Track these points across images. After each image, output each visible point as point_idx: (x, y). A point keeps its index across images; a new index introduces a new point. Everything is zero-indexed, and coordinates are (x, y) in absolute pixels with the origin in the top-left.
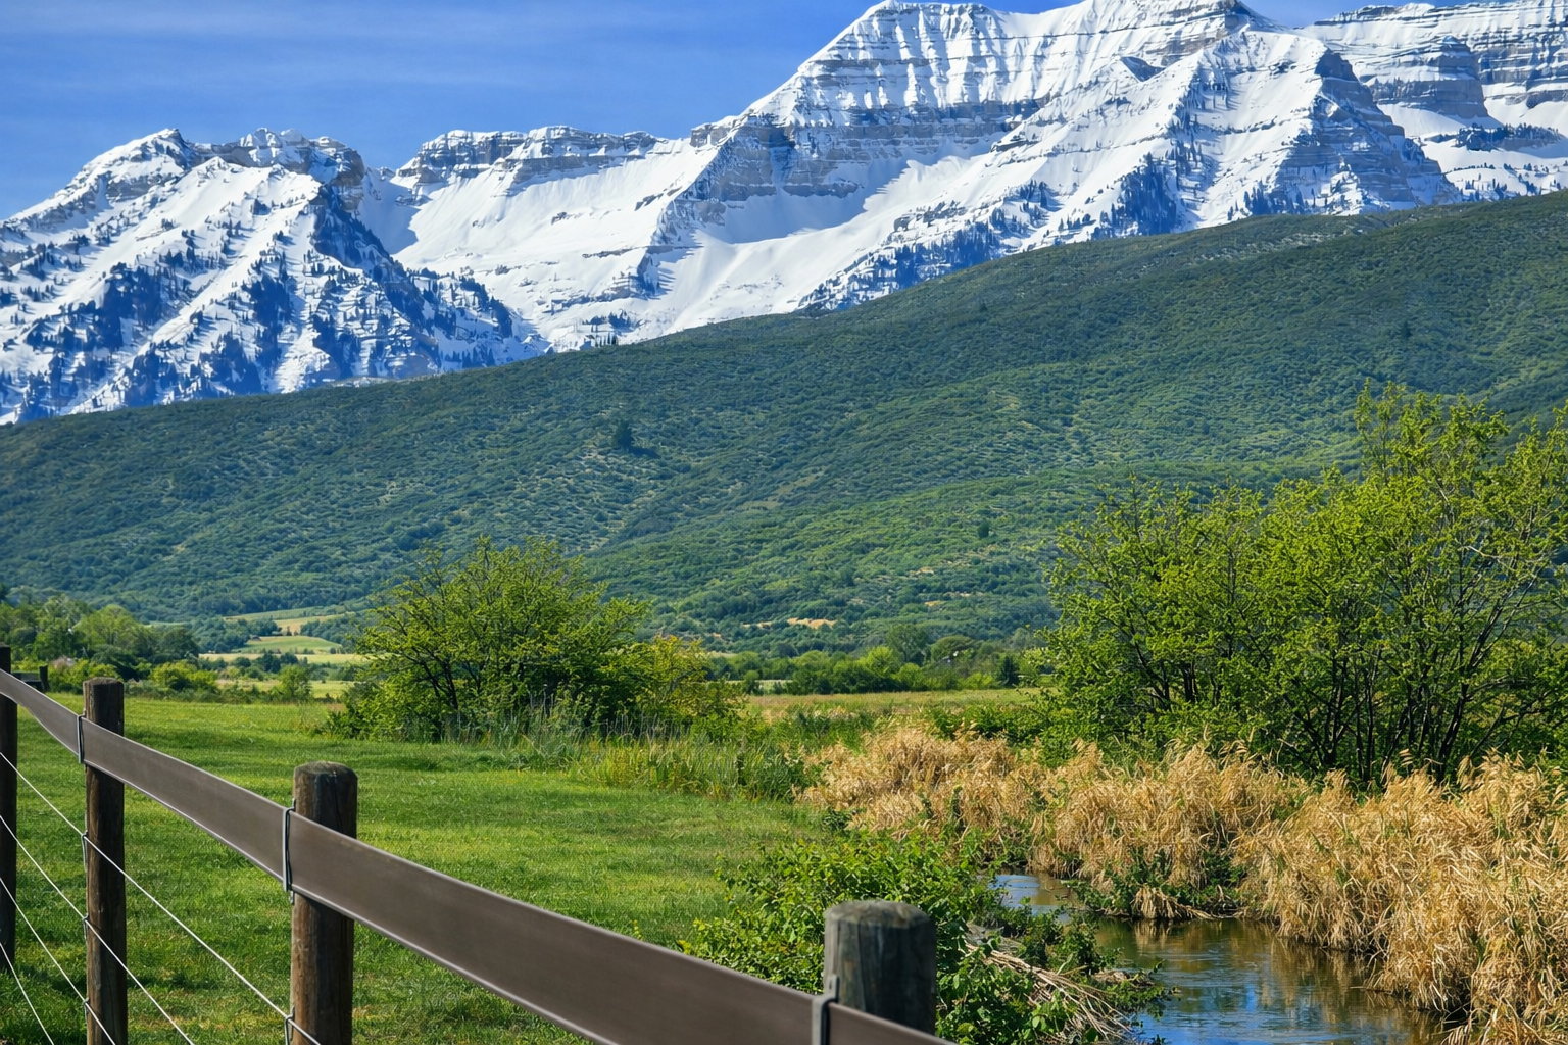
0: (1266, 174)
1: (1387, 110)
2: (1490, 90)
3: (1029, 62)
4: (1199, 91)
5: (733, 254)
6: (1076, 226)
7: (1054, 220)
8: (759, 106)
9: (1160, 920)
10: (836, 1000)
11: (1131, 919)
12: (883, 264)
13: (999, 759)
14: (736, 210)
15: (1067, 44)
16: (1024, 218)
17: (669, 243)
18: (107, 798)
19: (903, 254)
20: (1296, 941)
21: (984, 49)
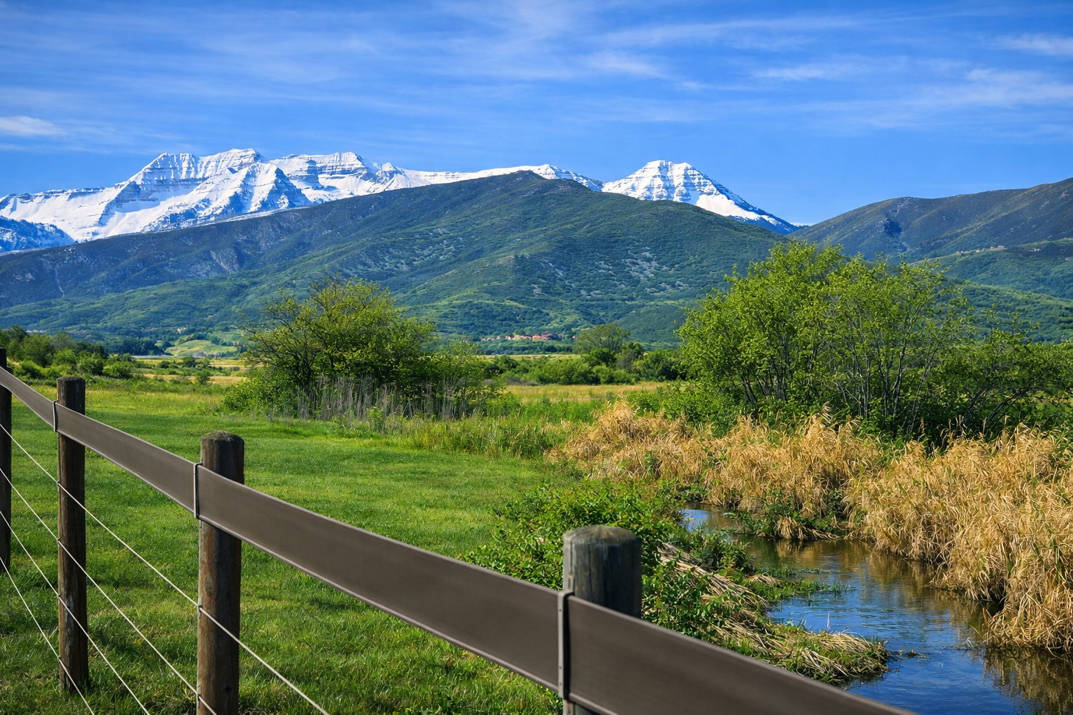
0: (265, 195)
1: (291, 181)
2: (319, 176)
3: (203, 169)
4: (248, 175)
5: (125, 215)
6: (217, 209)
7: (211, 207)
8: (132, 179)
9: (794, 540)
10: (573, 594)
11: (773, 538)
12: (166, 218)
13: (683, 430)
14: (125, 205)
15: (213, 164)
16: (204, 207)
17: (107, 213)
18: (73, 457)
19: (172, 215)
20: (886, 552)
21: (191, 165)
